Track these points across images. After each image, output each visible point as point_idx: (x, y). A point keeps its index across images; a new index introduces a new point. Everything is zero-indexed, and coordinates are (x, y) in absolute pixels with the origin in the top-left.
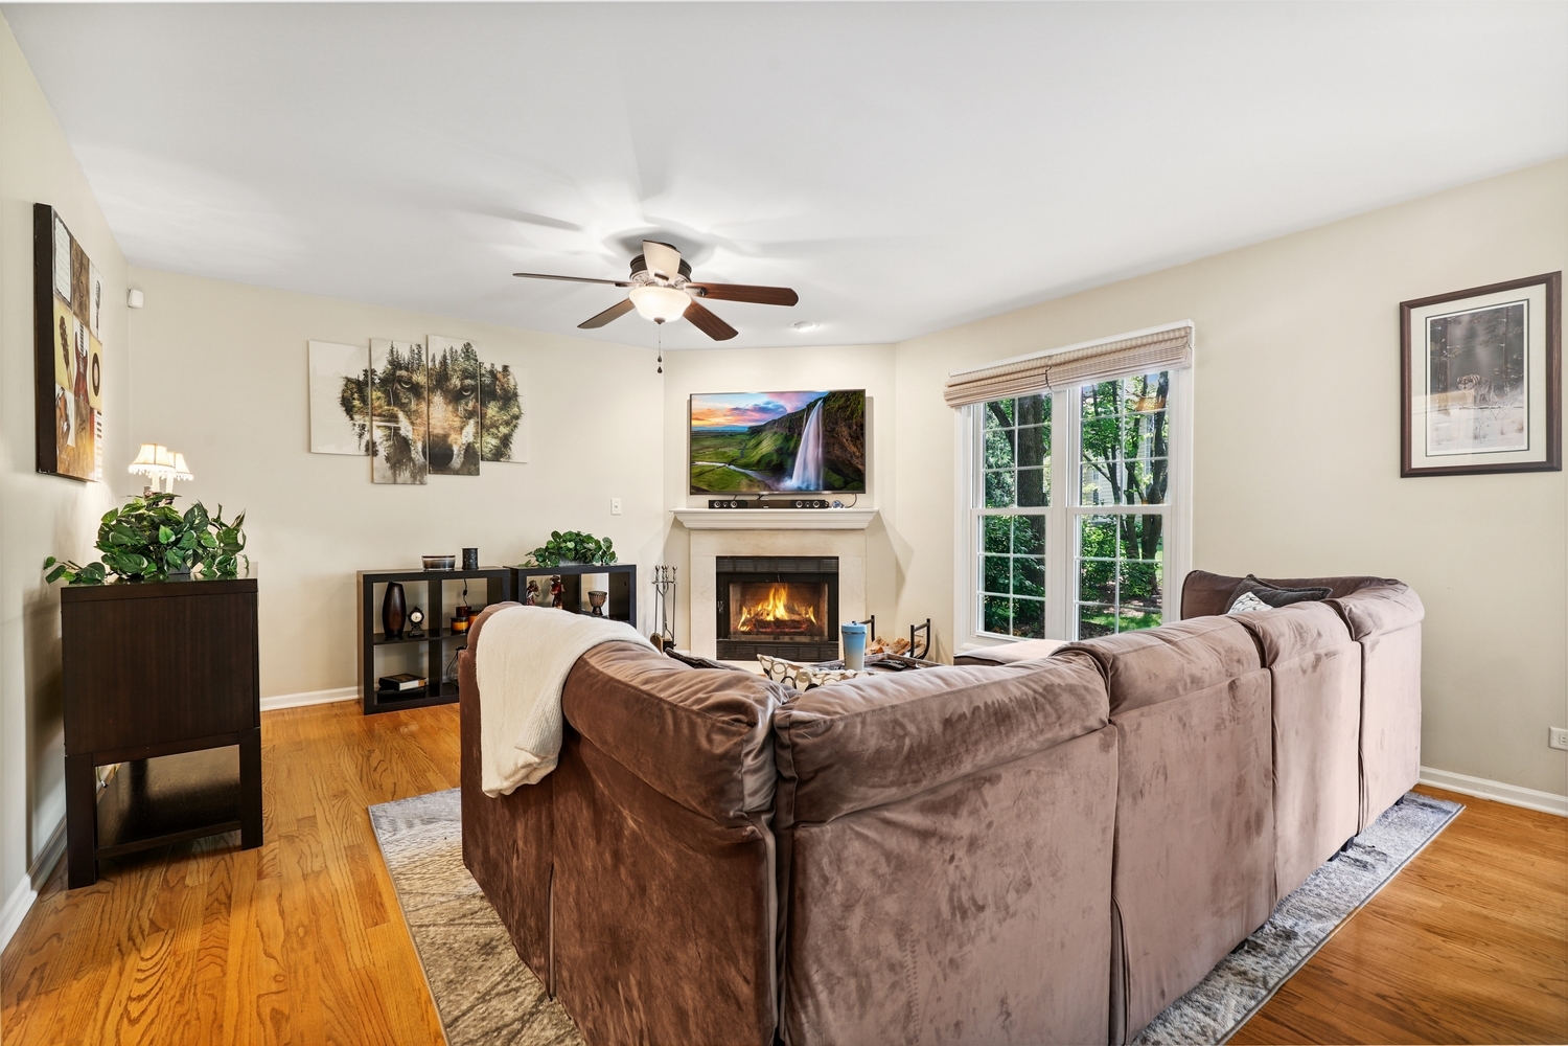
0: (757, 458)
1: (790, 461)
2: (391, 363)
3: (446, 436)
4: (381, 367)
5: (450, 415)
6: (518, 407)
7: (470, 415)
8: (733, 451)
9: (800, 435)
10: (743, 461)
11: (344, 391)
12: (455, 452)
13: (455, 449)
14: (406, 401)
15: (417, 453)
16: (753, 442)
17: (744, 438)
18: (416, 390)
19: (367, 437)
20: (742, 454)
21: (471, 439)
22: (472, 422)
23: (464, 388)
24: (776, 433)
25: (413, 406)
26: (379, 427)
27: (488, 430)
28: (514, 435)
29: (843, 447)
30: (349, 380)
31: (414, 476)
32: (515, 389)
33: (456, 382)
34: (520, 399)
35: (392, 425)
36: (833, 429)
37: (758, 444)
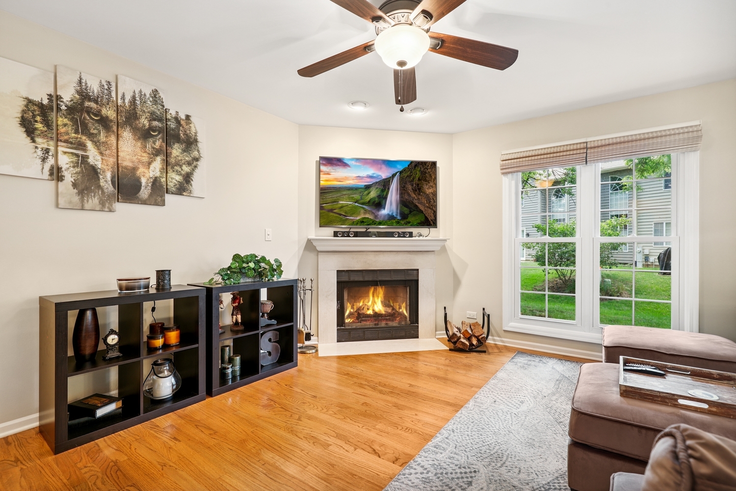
0: (368, 200)
1: (384, 201)
2: (80, 93)
3: (135, 169)
4: (68, 95)
5: (138, 150)
6: (198, 151)
7: (157, 153)
8: (357, 197)
10: (362, 201)
11: (24, 112)
12: (143, 184)
13: (144, 181)
14: (95, 132)
15: (106, 181)
16: (366, 192)
18: (104, 122)
19: (51, 161)
20: (361, 198)
21: (158, 174)
22: (159, 159)
23: (151, 128)
24: (377, 188)
25: (102, 137)
26: (65, 153)
27: (172, 168)
28: (195, 173)
30: (30, 101)
31: (102, 203)
32: (196, 135)
33: (144, 121)
34: (199, 145)
35: (80, 153)
36: (405, 186)
37: (369, 193)
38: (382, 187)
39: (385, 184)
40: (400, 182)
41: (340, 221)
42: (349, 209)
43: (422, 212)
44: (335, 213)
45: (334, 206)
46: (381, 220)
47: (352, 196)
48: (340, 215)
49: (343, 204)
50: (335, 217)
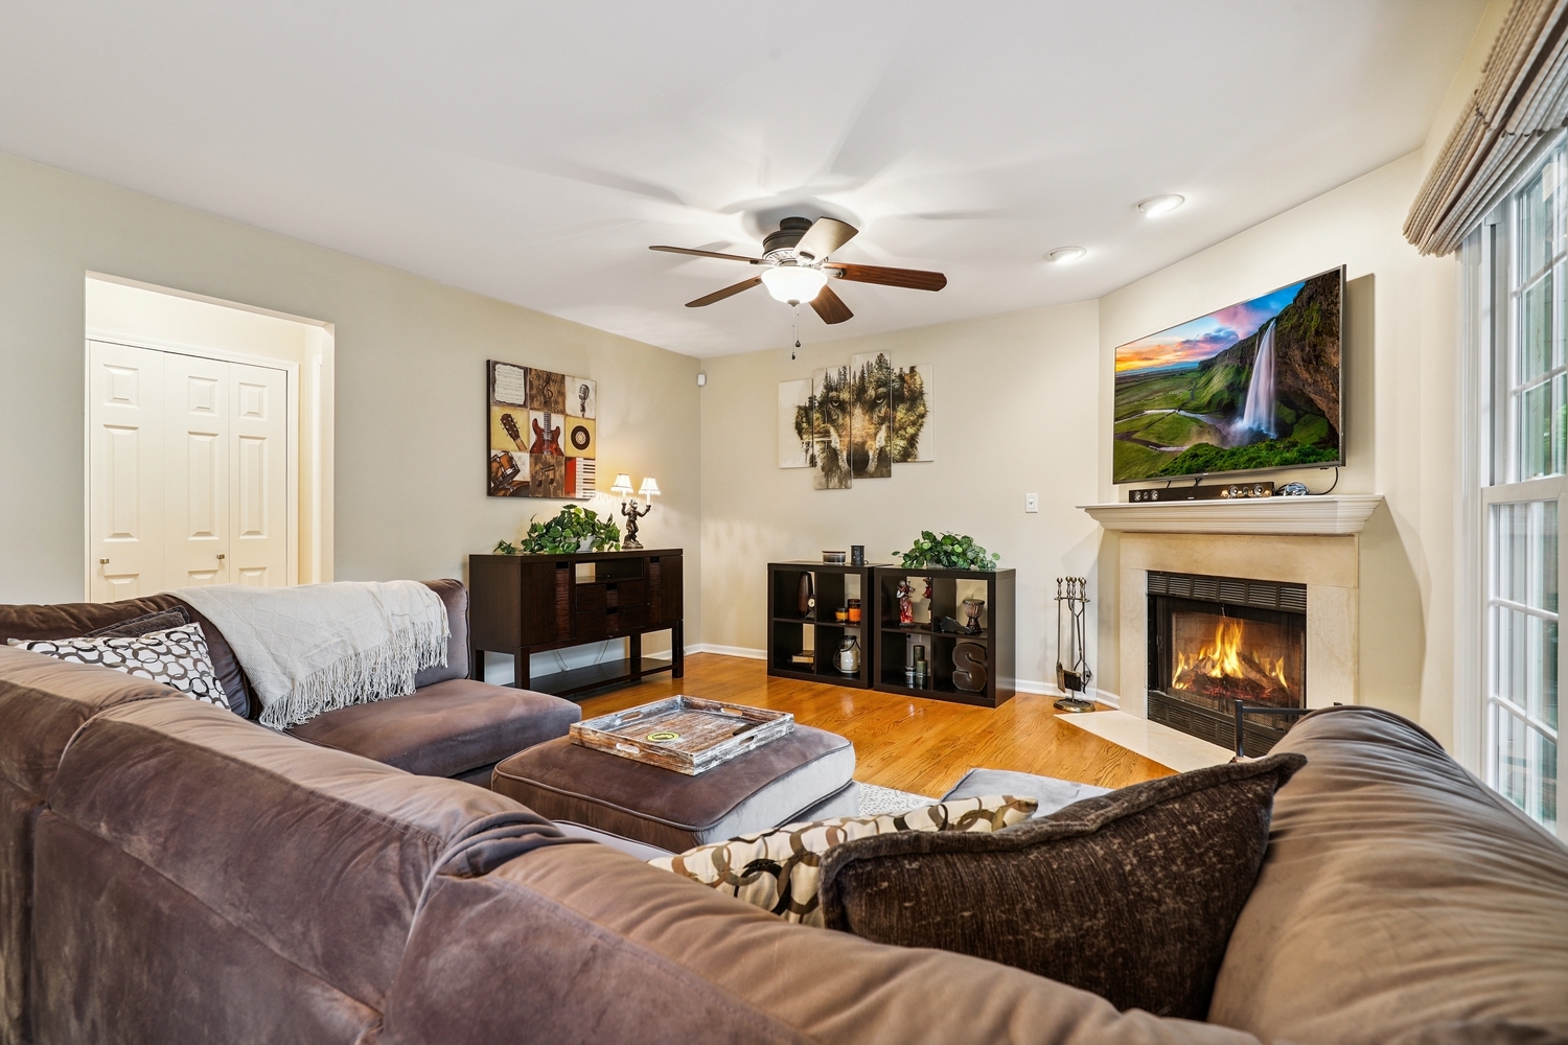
0: (1208, 398)
1: (1241, 398)
2: (826, 386)
3: (864, 444)
4: (819, 392)
5: (866, 423)
6: (924, 405)
7: (882, 420)
8: (1183, 393)
9: (1252, 365)
10: (1193, 404)
11: (797, 417)
12: (871, 457)
13: (871, 454)
14: (835, 417)
15: (843, 460)
16: (1204, 379)
17: (1195, 375)
18: (842, 406)
19: (810, 452)
20: (1192, 395)
21: (883, 444)
22: (884, 427)
23: (878, 397)
24: (1227, 366)
25: (840, 421)
26: (818, 443)
27: (897, 433)
28: (920, 434)
29: (1296, 375)
30: (799, 408)
31: (841, 482)
32: (921, 387)
33: (871, 392)
34: (925, 397)
35: (825, 439)
36: (1286, 354)
37: (1209, 381)
38: (1237, 363)
39: (1243, 353)
40: (1276, 344)
41: (1146, 461)
42: (1166, 426)
43: (1321, 414)
44: (1136, 441)
45: (1134, 423)
46: (1235, 445)
47: (1173, 393)
48: (1147, 444)
49: (1152, 415)
50: (1137, 451)
